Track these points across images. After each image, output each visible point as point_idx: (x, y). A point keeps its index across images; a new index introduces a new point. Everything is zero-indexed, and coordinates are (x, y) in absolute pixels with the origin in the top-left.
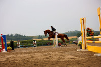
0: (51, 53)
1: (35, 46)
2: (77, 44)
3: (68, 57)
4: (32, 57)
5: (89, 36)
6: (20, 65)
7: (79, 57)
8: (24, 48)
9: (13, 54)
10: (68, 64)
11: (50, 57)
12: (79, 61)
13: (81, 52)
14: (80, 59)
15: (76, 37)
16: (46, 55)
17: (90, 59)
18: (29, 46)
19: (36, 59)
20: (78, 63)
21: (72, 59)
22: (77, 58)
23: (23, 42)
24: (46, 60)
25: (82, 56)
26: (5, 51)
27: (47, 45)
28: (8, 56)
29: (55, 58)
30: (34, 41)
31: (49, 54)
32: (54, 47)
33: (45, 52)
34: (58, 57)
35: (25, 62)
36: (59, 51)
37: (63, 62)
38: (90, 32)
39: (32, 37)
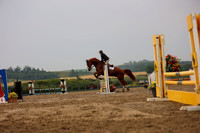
0: (95, 104)
1: (64, 92)
2: (146, 87)
3: (129, 112)
4: (59, 113)
5: (171, 71)
6: (34, 128)
7: (151, 112)
8: (42, 96)
9: (21, 106)
10: (128, 128)
11: (94, 112)
12: (150, 120)
13: (154, 102)
14: (153, 116)
15: (145, 73)
16: (85, 109)
17: (173, 116)
18: (52, 91)
19: (66, 117)
20: (149, 124)
21: (137, 116)
22: (147, 115)
23: (40, 83)
24: (86, 119)
25: (156, 111)
26: (4, 101)
27: (88, 88)
28: (10, 112)
29: (104, 115)
30: (63, 81)
31: (92, 107)
32: (101, 92)
33: (83, 102)
34: (109, 113)
35: (45, 123)
36: (110, 102)
37: (119, 122)
38: (172, 64)
39: (58, 73)
